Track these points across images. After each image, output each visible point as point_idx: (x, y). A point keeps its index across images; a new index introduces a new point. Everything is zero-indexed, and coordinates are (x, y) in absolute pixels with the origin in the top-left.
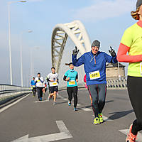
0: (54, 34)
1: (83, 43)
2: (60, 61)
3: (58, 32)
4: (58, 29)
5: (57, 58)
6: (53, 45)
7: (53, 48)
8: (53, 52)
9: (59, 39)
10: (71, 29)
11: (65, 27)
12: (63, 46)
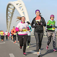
0: (8, 7)
1: (23, 12)
2: (11, 22)
3: (10, 6)
4: (10, 4)
5: (9, 20)
6: (7, 13)
7: (7, 15)
8: (7, 17)
9: (11, 10)
10: (17, 4)
11: (14, 3)
12: (12, 14)
